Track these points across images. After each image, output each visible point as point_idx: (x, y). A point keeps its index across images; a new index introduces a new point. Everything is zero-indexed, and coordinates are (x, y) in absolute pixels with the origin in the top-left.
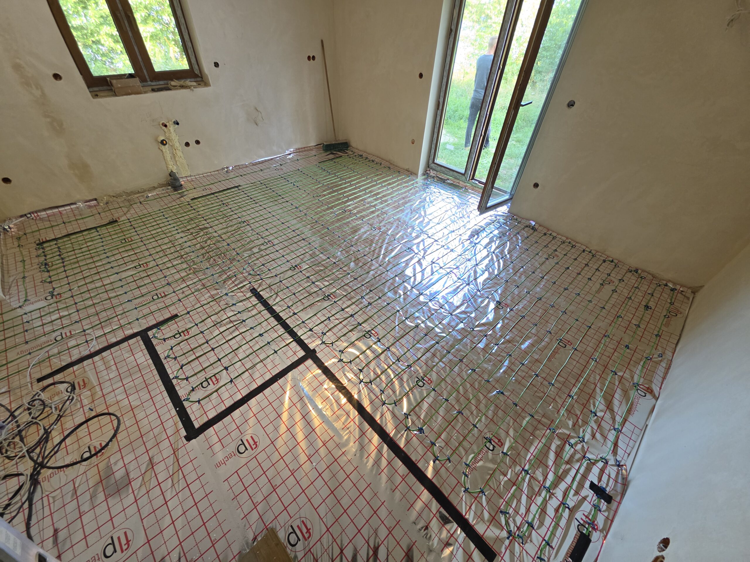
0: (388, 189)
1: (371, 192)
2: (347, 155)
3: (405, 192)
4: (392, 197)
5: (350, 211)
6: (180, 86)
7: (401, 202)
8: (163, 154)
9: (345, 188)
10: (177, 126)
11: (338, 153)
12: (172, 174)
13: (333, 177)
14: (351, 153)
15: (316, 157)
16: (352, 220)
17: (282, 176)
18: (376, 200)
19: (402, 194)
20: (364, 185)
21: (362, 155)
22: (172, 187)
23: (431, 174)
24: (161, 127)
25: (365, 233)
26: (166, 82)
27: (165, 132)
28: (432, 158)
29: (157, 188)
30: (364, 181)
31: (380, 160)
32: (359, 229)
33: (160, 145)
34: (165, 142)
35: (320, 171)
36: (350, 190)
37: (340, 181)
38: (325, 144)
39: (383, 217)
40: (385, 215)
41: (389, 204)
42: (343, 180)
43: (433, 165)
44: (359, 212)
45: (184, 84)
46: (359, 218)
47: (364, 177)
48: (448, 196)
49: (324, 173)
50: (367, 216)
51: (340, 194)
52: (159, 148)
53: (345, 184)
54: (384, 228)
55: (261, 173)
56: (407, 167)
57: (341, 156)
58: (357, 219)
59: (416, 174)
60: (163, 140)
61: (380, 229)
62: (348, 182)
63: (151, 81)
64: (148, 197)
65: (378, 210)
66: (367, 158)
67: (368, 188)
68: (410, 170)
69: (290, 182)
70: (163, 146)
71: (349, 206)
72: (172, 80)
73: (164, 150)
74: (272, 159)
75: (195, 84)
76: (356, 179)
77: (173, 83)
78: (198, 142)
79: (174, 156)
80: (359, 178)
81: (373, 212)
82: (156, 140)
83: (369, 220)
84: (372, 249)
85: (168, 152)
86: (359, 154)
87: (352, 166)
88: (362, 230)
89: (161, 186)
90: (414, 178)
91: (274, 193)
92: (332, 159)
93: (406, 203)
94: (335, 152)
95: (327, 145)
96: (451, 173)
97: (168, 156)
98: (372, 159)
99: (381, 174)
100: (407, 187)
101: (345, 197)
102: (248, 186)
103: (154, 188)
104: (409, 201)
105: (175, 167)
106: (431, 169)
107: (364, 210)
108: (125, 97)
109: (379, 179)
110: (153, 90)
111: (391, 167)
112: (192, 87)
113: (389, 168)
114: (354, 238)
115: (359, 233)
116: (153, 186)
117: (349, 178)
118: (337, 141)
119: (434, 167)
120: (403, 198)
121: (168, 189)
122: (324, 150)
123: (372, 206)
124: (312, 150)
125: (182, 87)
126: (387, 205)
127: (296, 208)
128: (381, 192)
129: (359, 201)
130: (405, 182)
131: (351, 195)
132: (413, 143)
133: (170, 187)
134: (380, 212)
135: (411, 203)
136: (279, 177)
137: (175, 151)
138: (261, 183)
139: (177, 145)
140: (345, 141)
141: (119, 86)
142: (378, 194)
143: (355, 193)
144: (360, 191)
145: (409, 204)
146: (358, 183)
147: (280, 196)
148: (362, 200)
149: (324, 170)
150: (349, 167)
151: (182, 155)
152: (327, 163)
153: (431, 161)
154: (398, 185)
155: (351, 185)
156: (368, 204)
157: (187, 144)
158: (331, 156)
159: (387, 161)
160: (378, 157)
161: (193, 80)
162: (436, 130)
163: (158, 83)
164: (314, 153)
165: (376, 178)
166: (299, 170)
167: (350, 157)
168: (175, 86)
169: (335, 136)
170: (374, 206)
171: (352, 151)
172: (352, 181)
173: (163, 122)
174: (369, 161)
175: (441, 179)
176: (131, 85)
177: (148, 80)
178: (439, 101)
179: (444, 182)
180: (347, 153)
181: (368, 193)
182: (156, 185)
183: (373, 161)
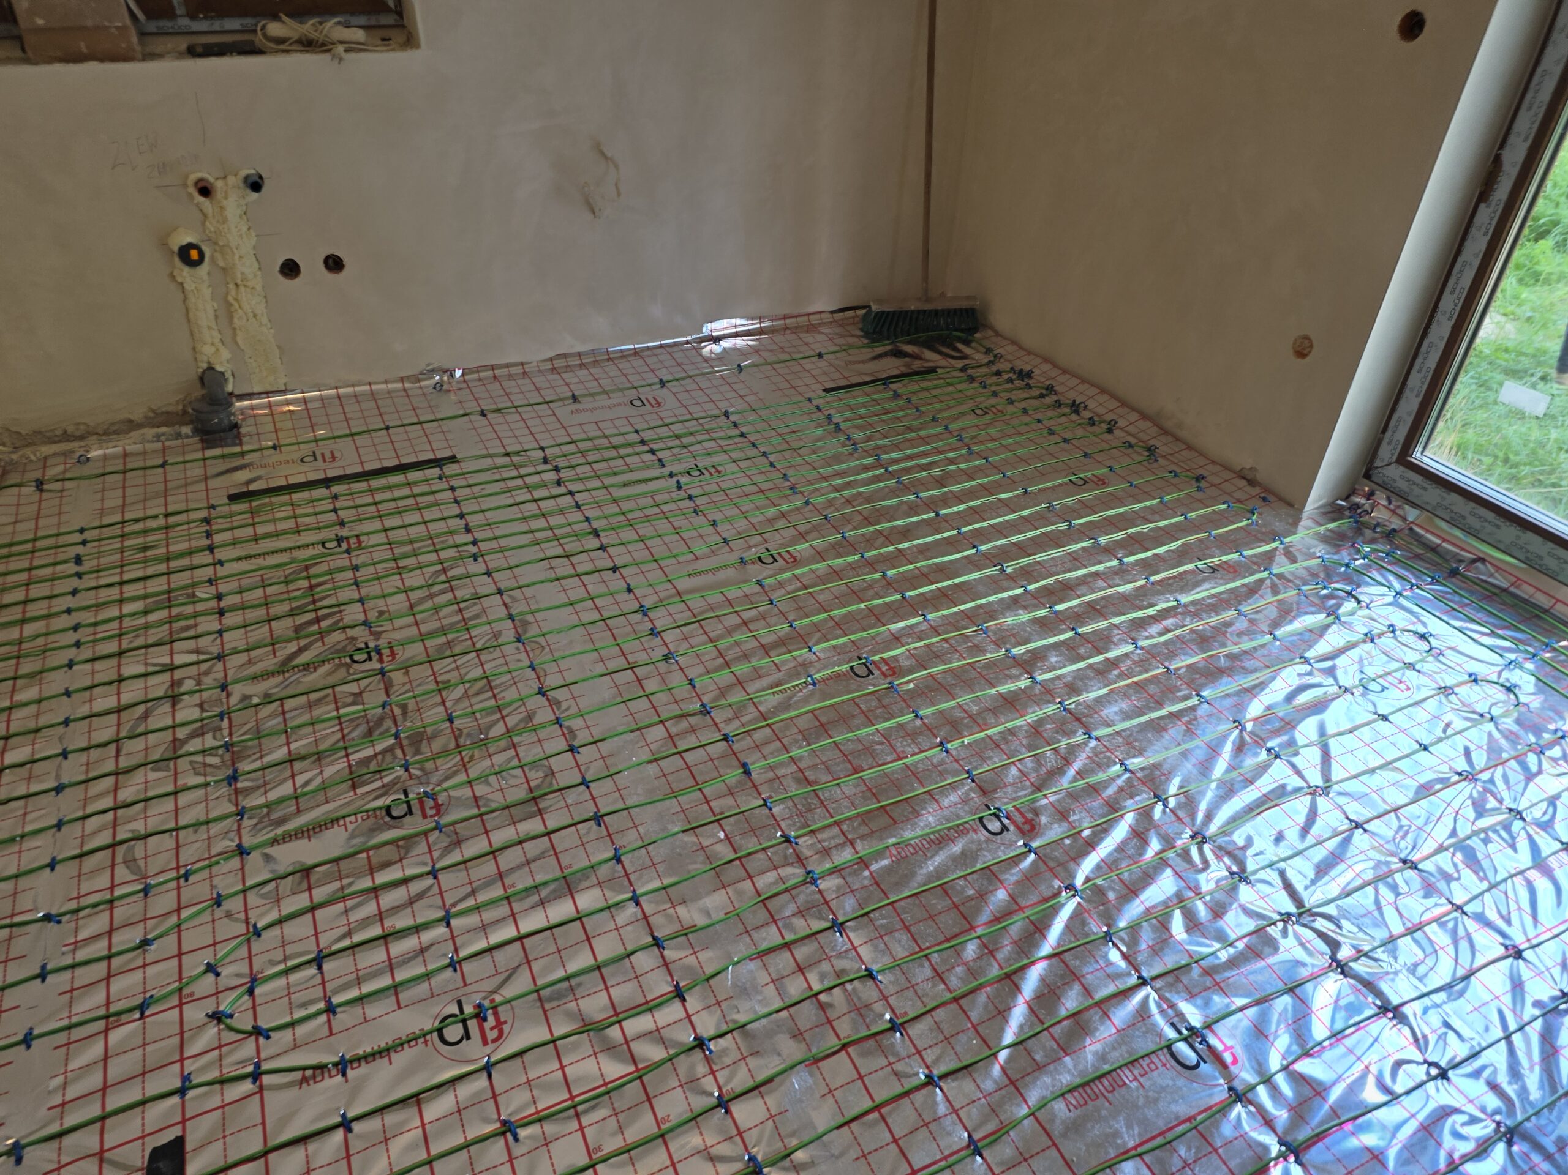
0: (1122, 572)
1: (1027, 574)
2: (960, 364)
3: (1218, 604)
4: (1140, 624)
5: (894, 670)
6: (299, 42)
7: (1180, 663)
8: (185, 299)
9: (906, 533)
10: (255, 195)
11: (929, 354)
12: (210, 378)
13: (866, 468)
14: (981, 357)
15: (822, 363)
16: (886, 735)
17: (647, 435)
18: (1045, 626)
19: (1198, 609)
20: (1000, 531)
21: (1029, 374)
22: (197, 431)
23: (1380, 514)
24: (190, 195)
25: (940, 840)
26: (249, 21)
27: (205, 216)
28: (1401, 435)
29: (139, 426)
30: (1009, 506)
31: (1113, 404)
32: (913, 808)
33: (177, 261)
34: (194, 255)
35: (819, 432)
36: (924, 551)
37: (893, 493)
38: (875, 308)
39: (1063, 743)
40: (1079, 738)
41: (1113, 663)
42: (906, 489)
43: (1395, 473)
44: (935, 689)
45: (315, 35)
46: (930, 730)
47: (1012, 484)
48: (1481, 670)
49: (833, 445)
50: (977, 721)
51: (871, 565)
52: (172, 276)
53: (913, 510)
54: (1055, 831)
55: (564, 411)
56: (1244, 461)
57: (932, 370)
58: (912, 735)
59: (1293, 506)
60: (191, 246)
61: (1029, 829)
62: (931, 505)
63: (193, 16)
64: (84, 460)
65: (1048, 692)
66: (1050, 389)
67: (1022, 549)
68: (1260, 476)
69: (666, 471)
70: (186, 270)
71: (897, 639)
72: (275, 17)
73: (189, 286)
74: (636, 353)
75: (359, 35)
76: (971, 494)
77: (275, 29)
78: (334, 264)
79: (227, 311)
80: (987, 490)
81: (1012, 703)
82: (164, 244)
83: (979, 751)
84: (956, 979)
85: (207, 292)
86: (1019, 365)
87: (968, 421)
88: (930, 819)
89: (160, 418)
90: (1278, 526)
91: (577, 516)
92: (886, 381)
93: (1212, 673)
94: (909, 348)
95: (880, 315)
96: (1510, 532)
97: (205, 309)
98: (1072, 395)
99: (1102, 482)
100: (1233, 570)
101: (890, 585)
102: (488, 462)
103: (131, 425)
104: (1236, 664)
105: (225, 354)
106: (1384, 487)
107: (964, 680)
108: (59, 67)
109: (1087, 508)
110: (192, 52)
111: (1163, 449)
112: (341, 48)
113: (1151, 450)
114: (863, 863)
115: (908, 835)
116: (126, 415)
117: (940, 482)
118: (928, 300)
119: (1402, 485)
120: (1203, 640)
121: (178, 436)
122: (867, 335)
123: (1017, 662)
124: (811, 328)
125: (308, 45)
126: (1101, 672)
127: (643, 611)
128: (1083, 581)
129: (953, 623)
130: (1229, 543)
131: (925, 577)
132: (1301, 354)
133: (186, 430)
134: (1051, 709)
135: (1247, 681)
136: (635, 437)
137: (233, 292)
138: (546, 461)
139: (246, 267)
140: (964, 305)
141: (40, 22)
142: (1066, 590)
143: (944, 572)
144: (973, 564)
145: (1228, 685)
146: (977, 514)
147: (596, 533)
148: (969, 617)
149: (838, 428)
150: (954, 426)
151: (261, 309)
152: (859, 398)
153: (1387, 452)
154: (1182, 556)
155: (934, 526)
156: (998, 644)
157: (290, 269)
158: (892, 366)
159: (1144, 416)
160: (1103, 391)
161: (362, 20)
162: (1450, 304)
163: (217, 25)
164: (819, 341)
165: (1070, 501)
166: (726, 414)
167: (972, 379)
168: (281, 41)
169: (926, 278)
170: (1029, 664)
171: (988, 351)
172: (945, 501)
173: (199, 175)
174: (1058, 404)
175: (1434, 549)
176: (89, 23)
177: (180, 11)
178: (1497, 161)
179: (1454, 573)
180: (965, 357)
181: (1013, 579)
182: (137, 415)
183: (1075, 407)
